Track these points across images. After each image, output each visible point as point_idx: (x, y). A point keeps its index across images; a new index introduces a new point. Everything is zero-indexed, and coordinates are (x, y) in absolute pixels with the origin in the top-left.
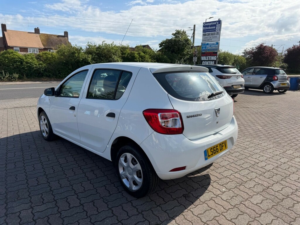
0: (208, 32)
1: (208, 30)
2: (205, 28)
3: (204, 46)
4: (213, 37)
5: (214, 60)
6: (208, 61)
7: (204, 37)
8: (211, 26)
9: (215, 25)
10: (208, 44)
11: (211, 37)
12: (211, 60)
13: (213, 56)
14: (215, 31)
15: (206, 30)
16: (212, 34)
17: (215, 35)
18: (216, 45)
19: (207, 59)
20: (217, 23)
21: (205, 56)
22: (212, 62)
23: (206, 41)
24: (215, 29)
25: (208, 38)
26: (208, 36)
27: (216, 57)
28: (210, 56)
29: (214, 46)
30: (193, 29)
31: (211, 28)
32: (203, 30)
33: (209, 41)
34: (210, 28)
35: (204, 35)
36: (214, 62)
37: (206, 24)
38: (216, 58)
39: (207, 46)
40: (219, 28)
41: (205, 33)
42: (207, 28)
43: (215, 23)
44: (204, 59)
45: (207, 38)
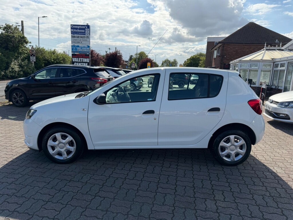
0: (77, 34)
1: (76, 32)
2: (73, 30)
3: (74, 48)
4: (83, 40)
5: (87, 62)
6: (81, 62)
7: (73, 38)
8: (80, 29)
9: (84, 29)
10: (78, 46)
11: (81, 40)
12: (83, 61)
13: (85, 58)
14: (85, 35)
15: (75, 32)
16: (82, 37)
17: (86, 39)
18: (88, 48)
19: (79, 60)
20: (85, 27)
21: (77, 58)
22: (85, 64)
23: (76, 43)
24: (85, 32)
25: (78, 40)
26: (78, 38)
27: (89, 59)
28: (83, 58)
29: (85, 48)
30: (21, 25)
31: (80, 31)
32: (71, 32)
33: (79, 43)
34: (78, 31)
35: (72, 37)
36: (87, 64)
37: (74, 27)
38: (89, 61)
39: (78, 48)
40: (89, 33)
41: (74, 35)
42: (75, 30)
43: (84, 27)
44: (76, 61)
45: (76, 40)
